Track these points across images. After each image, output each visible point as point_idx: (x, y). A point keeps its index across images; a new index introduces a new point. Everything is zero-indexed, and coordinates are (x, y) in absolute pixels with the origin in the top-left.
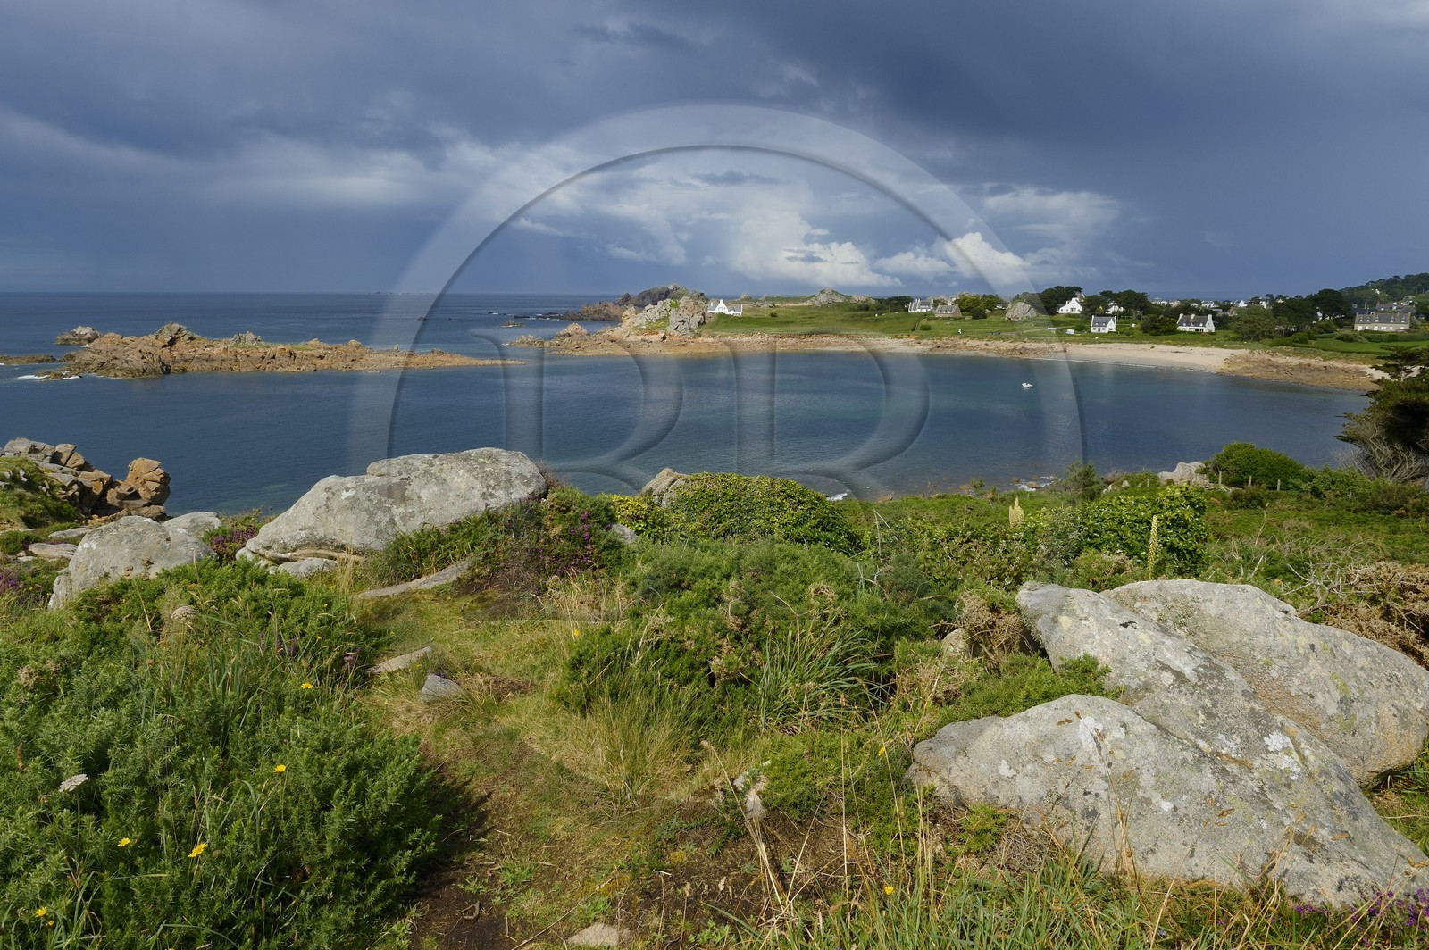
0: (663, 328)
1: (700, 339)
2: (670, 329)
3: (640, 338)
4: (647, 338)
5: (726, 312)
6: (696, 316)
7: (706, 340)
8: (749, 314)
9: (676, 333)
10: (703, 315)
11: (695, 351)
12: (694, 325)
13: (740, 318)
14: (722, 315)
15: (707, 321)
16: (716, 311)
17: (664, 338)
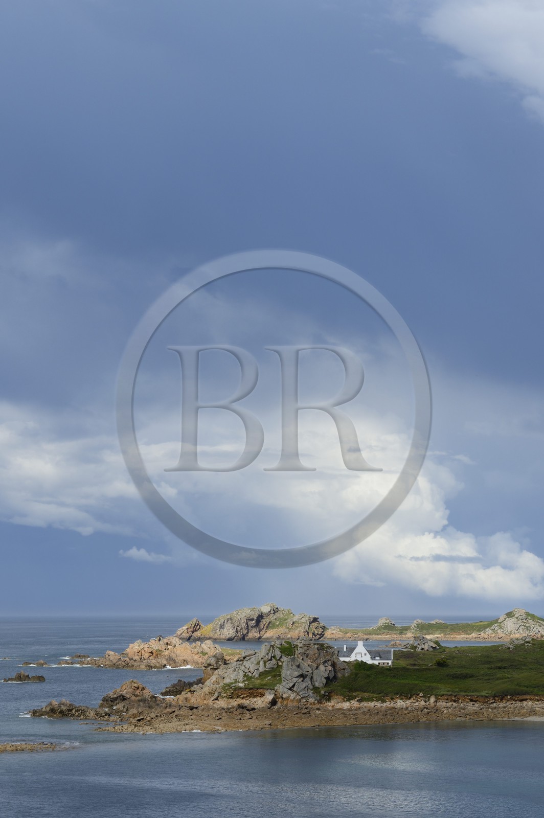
0: (270, 686)
1: (330, 705)
2: (282, 689)
3: (235, 703)
4: (246, 702)
5: (368, 659)
6: (322, 668)
7: (339, 706)
8: (402, 663)
9: (292, 696)
10: (334, 665)
11: (323, 723)
12: (319, 682)
13: (389, 669)
14: (361, 665)
15: (339, 675)
16: (352, 658)
17: (274, 702)
